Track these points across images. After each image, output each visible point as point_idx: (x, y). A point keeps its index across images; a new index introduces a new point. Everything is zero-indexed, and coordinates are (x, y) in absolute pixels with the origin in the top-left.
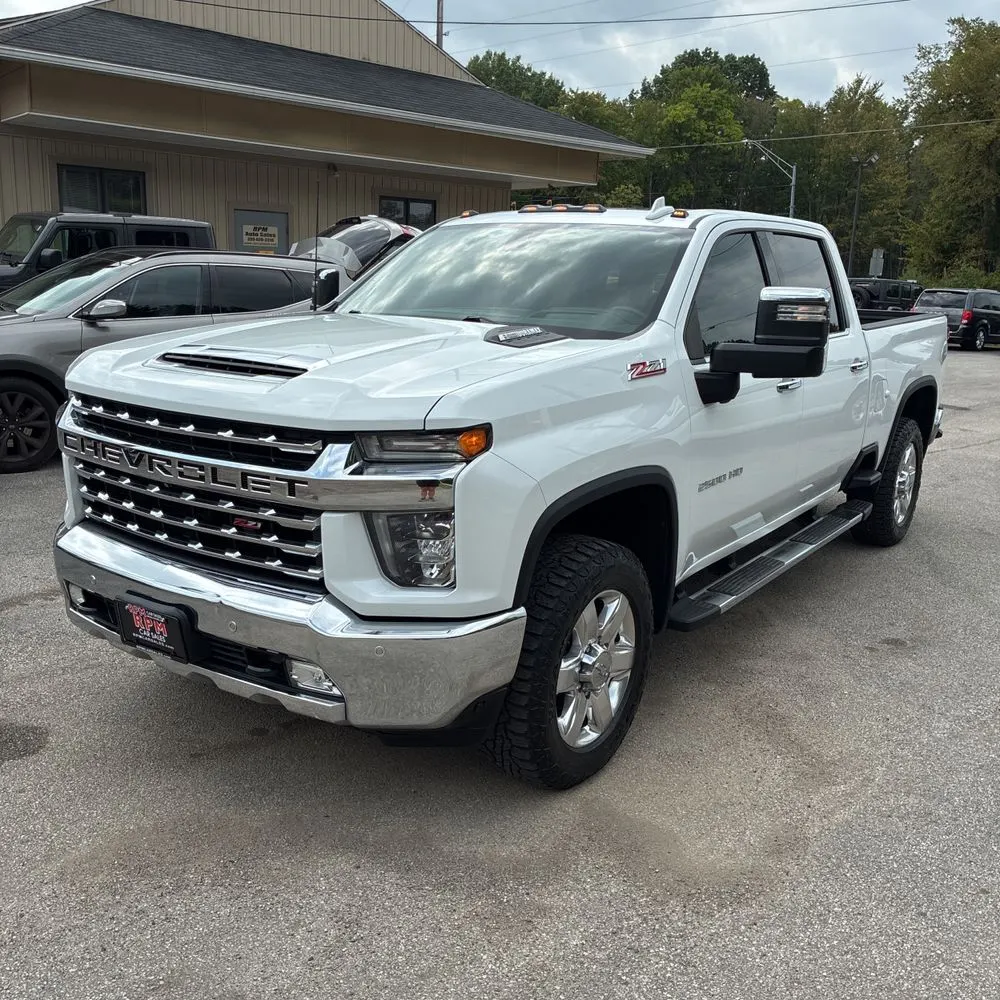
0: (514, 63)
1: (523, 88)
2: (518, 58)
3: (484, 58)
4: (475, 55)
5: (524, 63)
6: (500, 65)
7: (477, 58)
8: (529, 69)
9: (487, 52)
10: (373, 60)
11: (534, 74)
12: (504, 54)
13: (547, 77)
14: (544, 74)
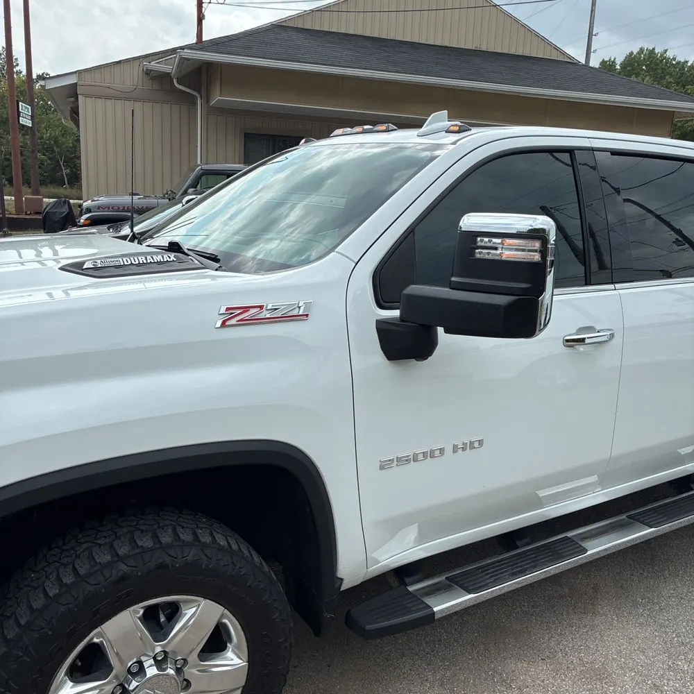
0: (661, 55)
1: (668, 74)
2: (666, 51)
3: (638, 53)
4: (630, 51)
5: (670, 54)
6: (650, 57)
7: (632, 53)
8: (674, 59)
9: (641, 49)
10: (484, 48)
11: (679, 63)
12: (654, 49)
13: (689, 64)
14: (687, 62)
